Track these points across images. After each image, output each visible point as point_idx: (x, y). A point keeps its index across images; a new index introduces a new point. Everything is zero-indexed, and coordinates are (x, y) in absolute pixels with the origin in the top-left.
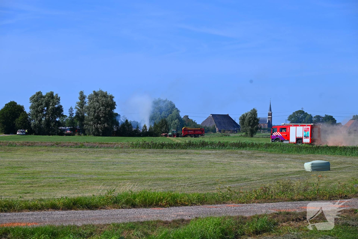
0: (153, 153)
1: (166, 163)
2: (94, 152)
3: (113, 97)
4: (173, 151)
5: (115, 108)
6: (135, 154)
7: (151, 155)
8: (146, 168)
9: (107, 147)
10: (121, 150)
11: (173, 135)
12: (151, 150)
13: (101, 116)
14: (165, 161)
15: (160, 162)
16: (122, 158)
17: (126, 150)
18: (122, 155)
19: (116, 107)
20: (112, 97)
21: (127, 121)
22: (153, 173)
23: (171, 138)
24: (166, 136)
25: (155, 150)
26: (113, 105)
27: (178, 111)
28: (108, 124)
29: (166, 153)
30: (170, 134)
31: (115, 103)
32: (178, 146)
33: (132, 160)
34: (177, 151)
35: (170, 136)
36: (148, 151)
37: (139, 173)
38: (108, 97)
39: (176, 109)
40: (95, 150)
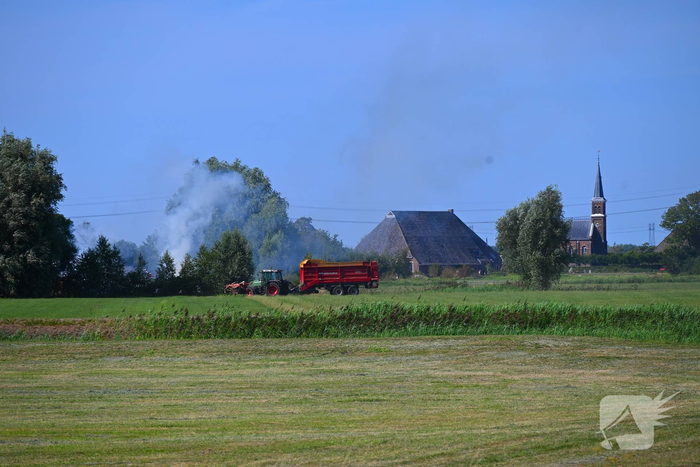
0: (221, 353)
1: (281, 388)
2: (12, 353)
3: (53, 159)
4: (292, 343)
5: (60, 197)
6: (157, 357)
7: (216, 361)
8: (213, 407)
9: (55, 336)
10: (106, 344)
11: (268, 288)
12: (213, 344)
13: (11, 223)
14: (275, 380)
15: (254, 386)
16: (116, 374)
17: (123, 344)
18: (112, 364)
19: (63, 192)
20: (47, 159)
21: (103, 242)
22: (248, 425)
23: (264, 299)
24: (243, 291)
25: (229, 344)
26: (51, 188)
27: (281, 202)
28: (38, 254)
29: (268, 352)
30: (257, 282)
31: (59, 178)
32: (308, 326)
33: (154, 381)
34: (305, 343)
35: (258, 291)
36: (204, 347)
37: (197, 426)
38: (33, 160)
39: (275, 194)
40: (16, 346)
